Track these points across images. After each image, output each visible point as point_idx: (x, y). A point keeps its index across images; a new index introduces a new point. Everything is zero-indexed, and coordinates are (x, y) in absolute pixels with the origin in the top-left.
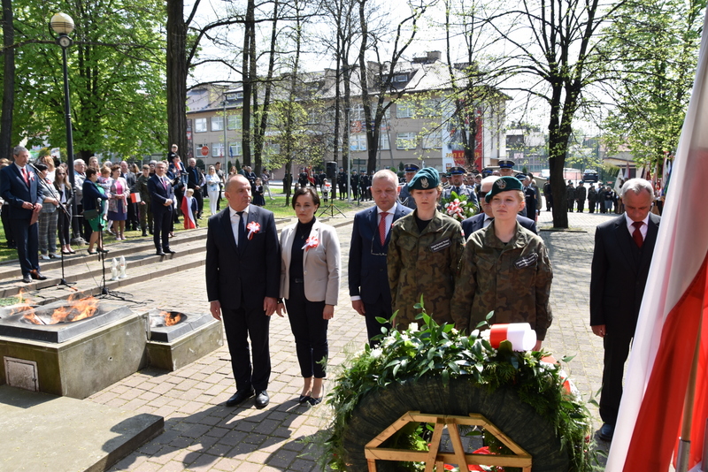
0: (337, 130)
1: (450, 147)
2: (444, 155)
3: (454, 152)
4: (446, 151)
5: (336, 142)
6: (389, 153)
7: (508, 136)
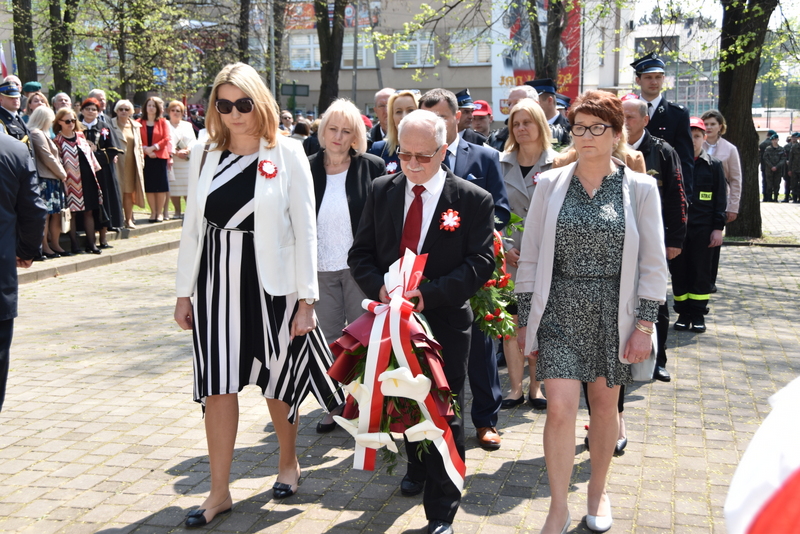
0: (244, 15)
1: (508, 62)
2: (495, 82)
3: (517, 73)
4: (499, 70)
5: (243, 44)
6: (374, 75)
7: (638, 41)
